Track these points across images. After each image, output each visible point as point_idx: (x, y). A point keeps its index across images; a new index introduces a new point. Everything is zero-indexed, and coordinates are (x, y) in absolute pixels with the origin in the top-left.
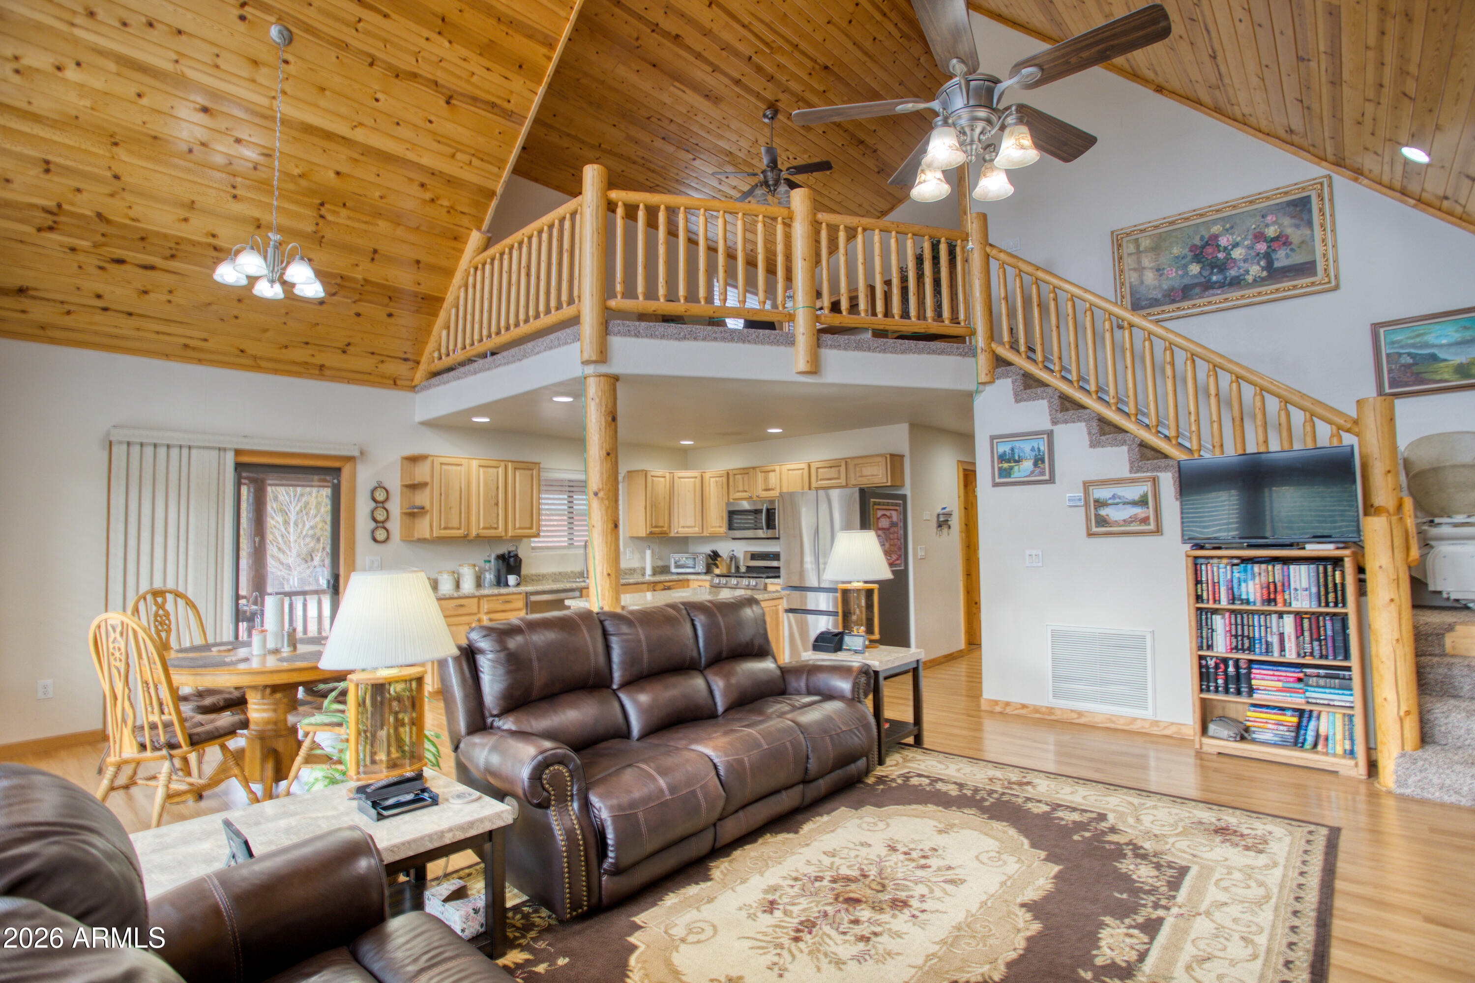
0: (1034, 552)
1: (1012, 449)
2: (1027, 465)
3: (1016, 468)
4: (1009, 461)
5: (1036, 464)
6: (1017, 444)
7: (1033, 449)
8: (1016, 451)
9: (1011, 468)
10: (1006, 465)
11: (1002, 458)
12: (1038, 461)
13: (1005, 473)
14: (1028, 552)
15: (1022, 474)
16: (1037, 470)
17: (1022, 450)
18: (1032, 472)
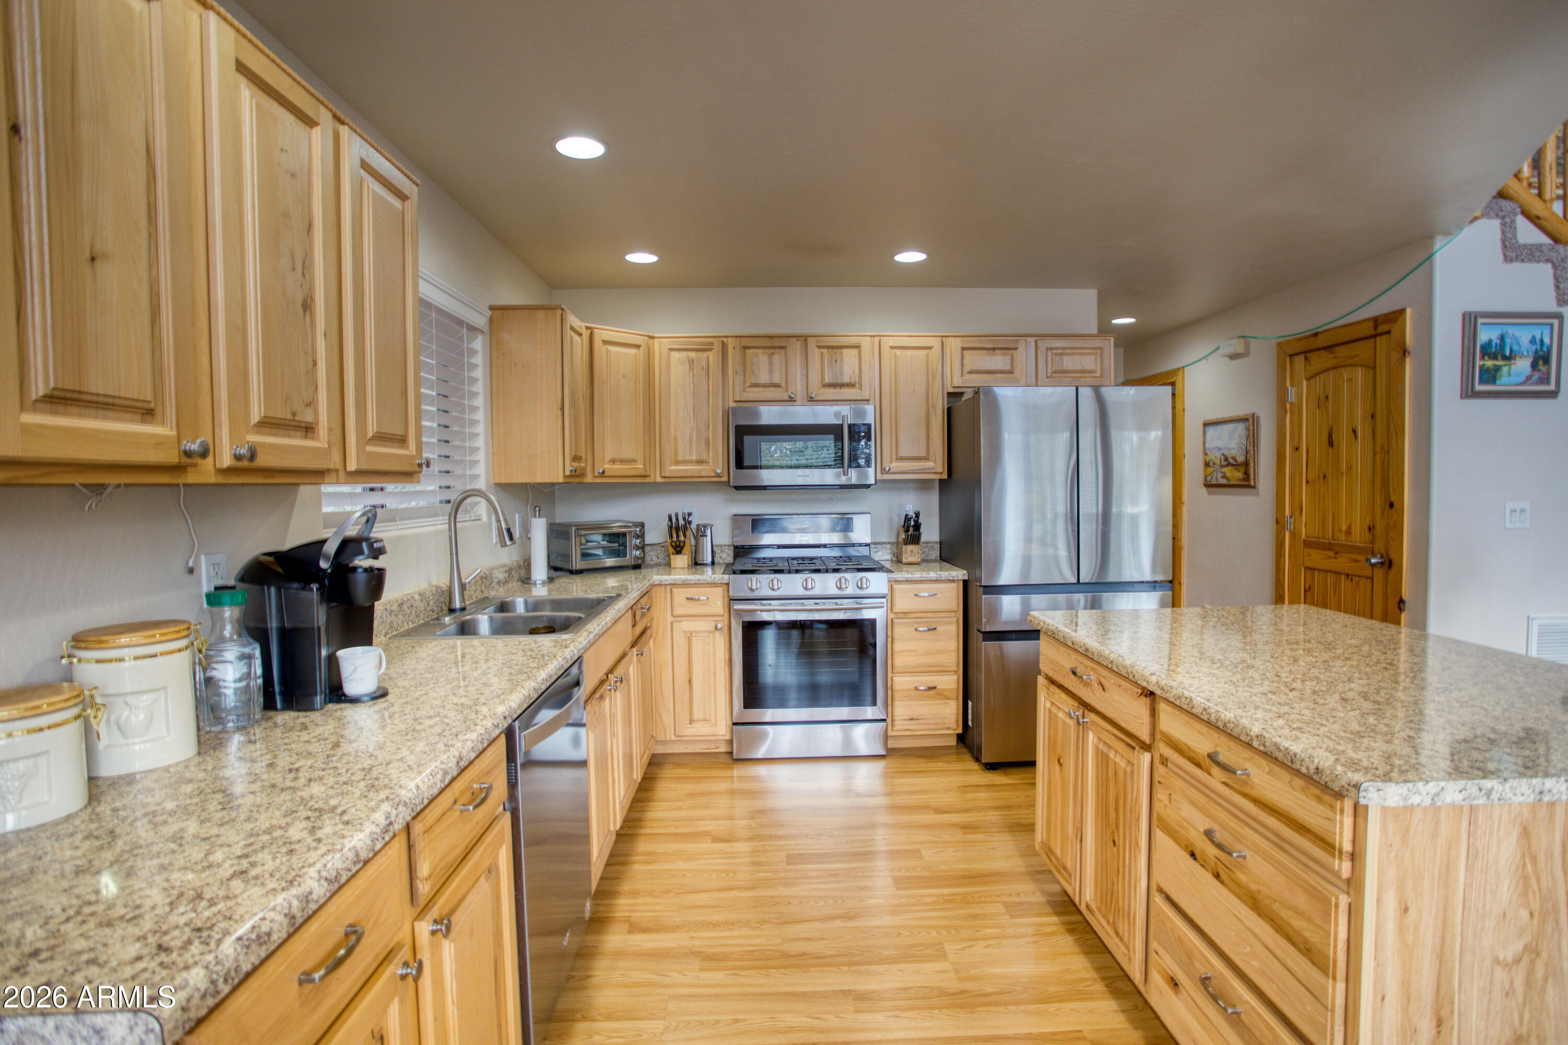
0: (1518, 505)
1: (1502, 338)
2: (1522, 366)
3: (1505, 369)
4: (1494, 357)
5: (1534, 366)
6: (1511, 330)
7: (1533, 341)
8: (1508, 341)
9: (1497, 369)
10: (1489, 363)
11: (1487, 351)
12: (1541, 359)
13: (1490, 376)
14: (1510, 505)
15: (1514, 379)
16: (1537, 375)
17: (1516, 340)
18: (1529, 378)
